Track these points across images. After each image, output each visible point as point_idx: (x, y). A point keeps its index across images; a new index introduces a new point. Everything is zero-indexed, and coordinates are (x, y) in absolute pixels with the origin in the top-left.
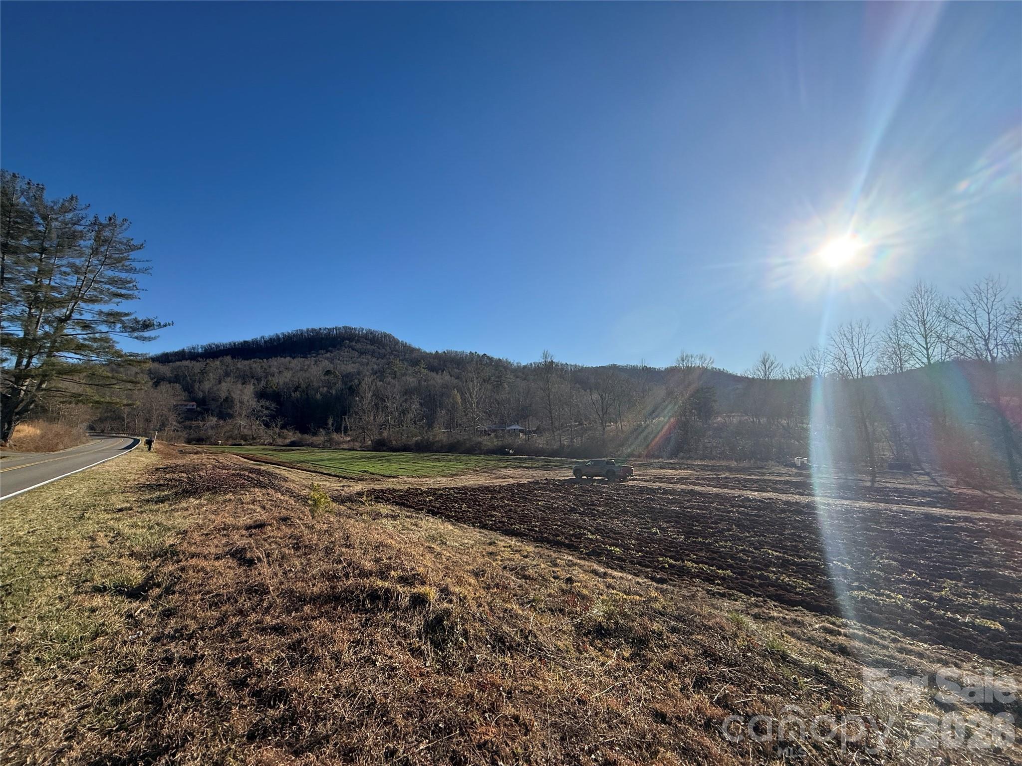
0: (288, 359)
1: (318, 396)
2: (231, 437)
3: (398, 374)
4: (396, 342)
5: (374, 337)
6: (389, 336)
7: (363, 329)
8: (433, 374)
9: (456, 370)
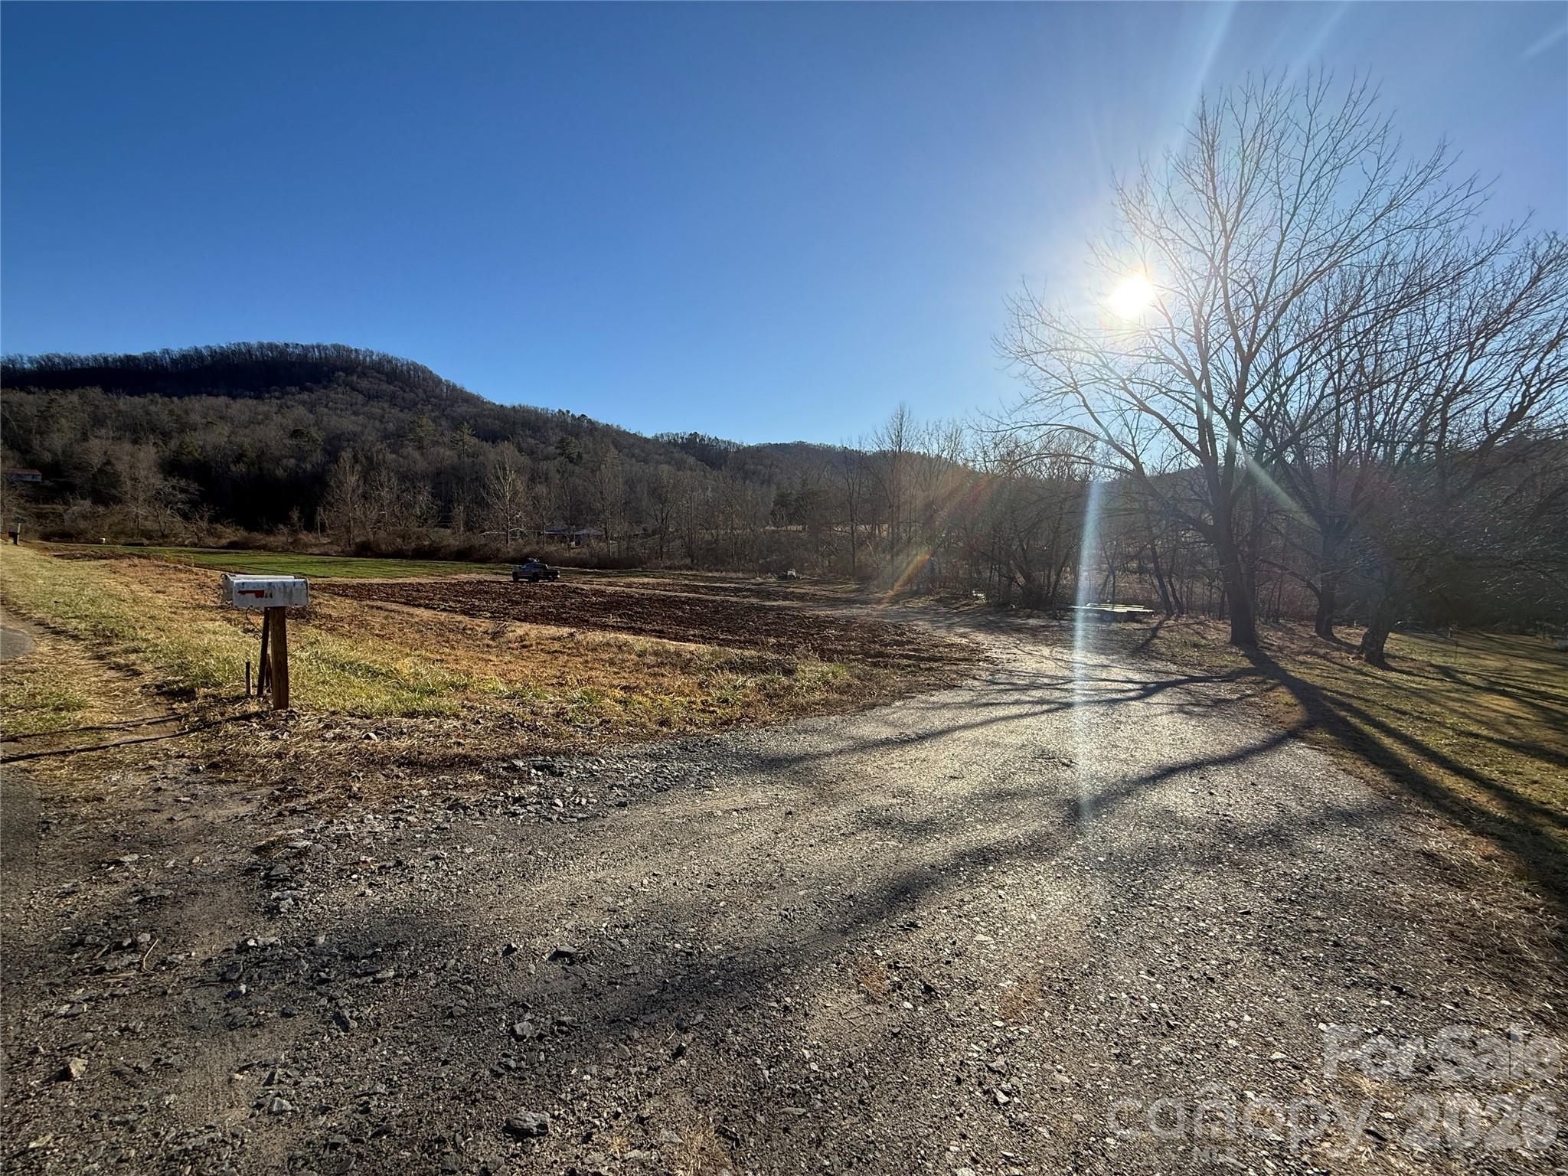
0: (223, 400)
1: (280, 472)
2: (123, 533)
3: (425, 443)
4: (438, 381)
5: (394, 369)
6: (424, 370)
8: (486, 446)
9: (530, 440)
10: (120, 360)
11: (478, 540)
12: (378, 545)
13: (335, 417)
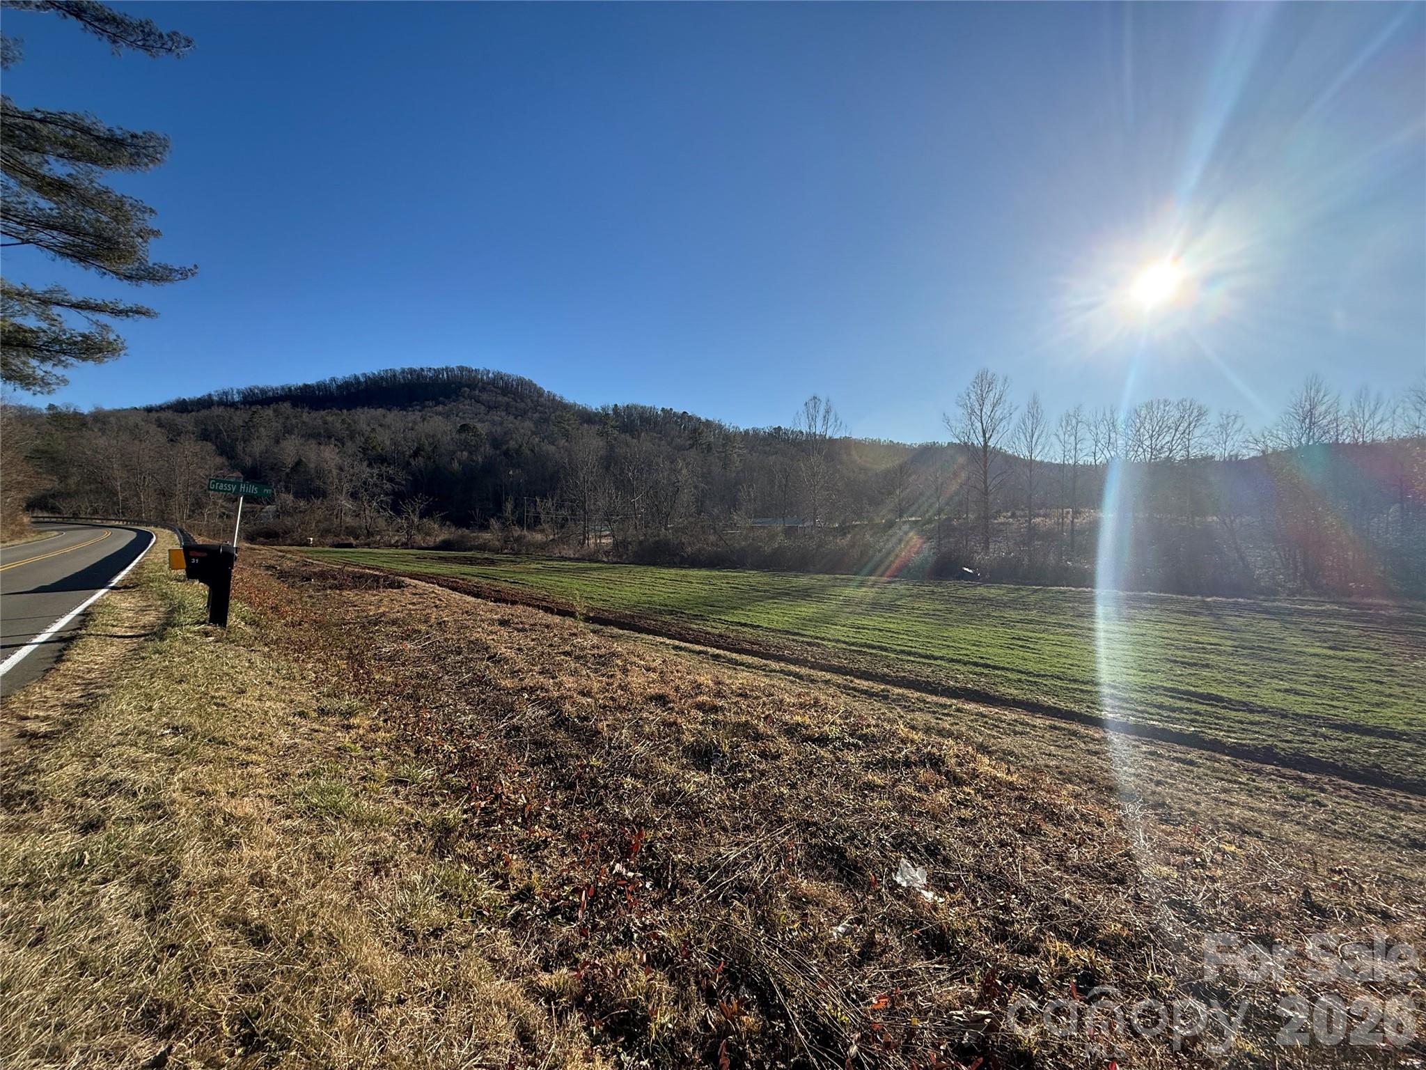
1: (455, 465)
7: (488, 372)
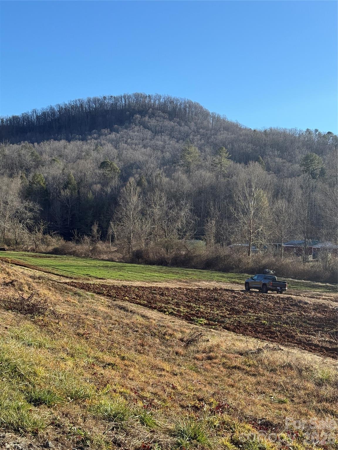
0: (63, 142)
1: (90, 196)
3: (192, 166)
4: (206, 114)
5: (174, 109)
6: (198, 104)
8: (239, 166)
9: (277, 159)
10: (10, 120)
11: (225, 251)
12: (148, 253)
13: (131, 150)
